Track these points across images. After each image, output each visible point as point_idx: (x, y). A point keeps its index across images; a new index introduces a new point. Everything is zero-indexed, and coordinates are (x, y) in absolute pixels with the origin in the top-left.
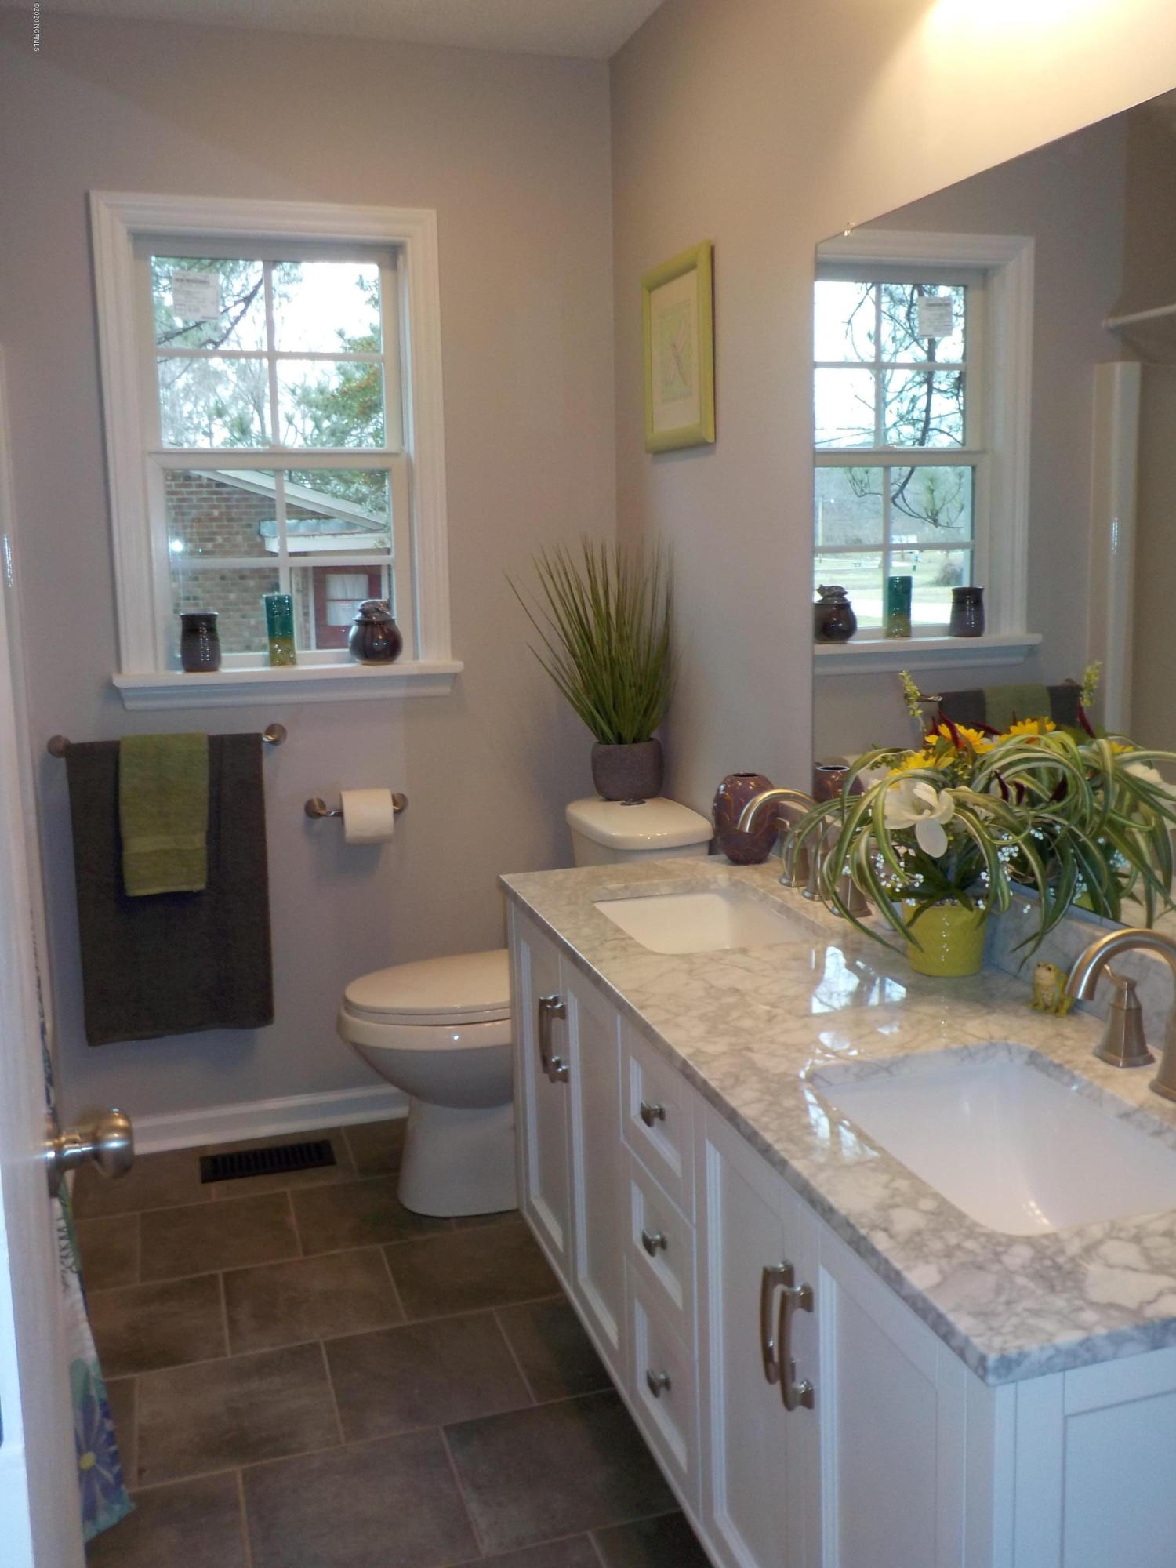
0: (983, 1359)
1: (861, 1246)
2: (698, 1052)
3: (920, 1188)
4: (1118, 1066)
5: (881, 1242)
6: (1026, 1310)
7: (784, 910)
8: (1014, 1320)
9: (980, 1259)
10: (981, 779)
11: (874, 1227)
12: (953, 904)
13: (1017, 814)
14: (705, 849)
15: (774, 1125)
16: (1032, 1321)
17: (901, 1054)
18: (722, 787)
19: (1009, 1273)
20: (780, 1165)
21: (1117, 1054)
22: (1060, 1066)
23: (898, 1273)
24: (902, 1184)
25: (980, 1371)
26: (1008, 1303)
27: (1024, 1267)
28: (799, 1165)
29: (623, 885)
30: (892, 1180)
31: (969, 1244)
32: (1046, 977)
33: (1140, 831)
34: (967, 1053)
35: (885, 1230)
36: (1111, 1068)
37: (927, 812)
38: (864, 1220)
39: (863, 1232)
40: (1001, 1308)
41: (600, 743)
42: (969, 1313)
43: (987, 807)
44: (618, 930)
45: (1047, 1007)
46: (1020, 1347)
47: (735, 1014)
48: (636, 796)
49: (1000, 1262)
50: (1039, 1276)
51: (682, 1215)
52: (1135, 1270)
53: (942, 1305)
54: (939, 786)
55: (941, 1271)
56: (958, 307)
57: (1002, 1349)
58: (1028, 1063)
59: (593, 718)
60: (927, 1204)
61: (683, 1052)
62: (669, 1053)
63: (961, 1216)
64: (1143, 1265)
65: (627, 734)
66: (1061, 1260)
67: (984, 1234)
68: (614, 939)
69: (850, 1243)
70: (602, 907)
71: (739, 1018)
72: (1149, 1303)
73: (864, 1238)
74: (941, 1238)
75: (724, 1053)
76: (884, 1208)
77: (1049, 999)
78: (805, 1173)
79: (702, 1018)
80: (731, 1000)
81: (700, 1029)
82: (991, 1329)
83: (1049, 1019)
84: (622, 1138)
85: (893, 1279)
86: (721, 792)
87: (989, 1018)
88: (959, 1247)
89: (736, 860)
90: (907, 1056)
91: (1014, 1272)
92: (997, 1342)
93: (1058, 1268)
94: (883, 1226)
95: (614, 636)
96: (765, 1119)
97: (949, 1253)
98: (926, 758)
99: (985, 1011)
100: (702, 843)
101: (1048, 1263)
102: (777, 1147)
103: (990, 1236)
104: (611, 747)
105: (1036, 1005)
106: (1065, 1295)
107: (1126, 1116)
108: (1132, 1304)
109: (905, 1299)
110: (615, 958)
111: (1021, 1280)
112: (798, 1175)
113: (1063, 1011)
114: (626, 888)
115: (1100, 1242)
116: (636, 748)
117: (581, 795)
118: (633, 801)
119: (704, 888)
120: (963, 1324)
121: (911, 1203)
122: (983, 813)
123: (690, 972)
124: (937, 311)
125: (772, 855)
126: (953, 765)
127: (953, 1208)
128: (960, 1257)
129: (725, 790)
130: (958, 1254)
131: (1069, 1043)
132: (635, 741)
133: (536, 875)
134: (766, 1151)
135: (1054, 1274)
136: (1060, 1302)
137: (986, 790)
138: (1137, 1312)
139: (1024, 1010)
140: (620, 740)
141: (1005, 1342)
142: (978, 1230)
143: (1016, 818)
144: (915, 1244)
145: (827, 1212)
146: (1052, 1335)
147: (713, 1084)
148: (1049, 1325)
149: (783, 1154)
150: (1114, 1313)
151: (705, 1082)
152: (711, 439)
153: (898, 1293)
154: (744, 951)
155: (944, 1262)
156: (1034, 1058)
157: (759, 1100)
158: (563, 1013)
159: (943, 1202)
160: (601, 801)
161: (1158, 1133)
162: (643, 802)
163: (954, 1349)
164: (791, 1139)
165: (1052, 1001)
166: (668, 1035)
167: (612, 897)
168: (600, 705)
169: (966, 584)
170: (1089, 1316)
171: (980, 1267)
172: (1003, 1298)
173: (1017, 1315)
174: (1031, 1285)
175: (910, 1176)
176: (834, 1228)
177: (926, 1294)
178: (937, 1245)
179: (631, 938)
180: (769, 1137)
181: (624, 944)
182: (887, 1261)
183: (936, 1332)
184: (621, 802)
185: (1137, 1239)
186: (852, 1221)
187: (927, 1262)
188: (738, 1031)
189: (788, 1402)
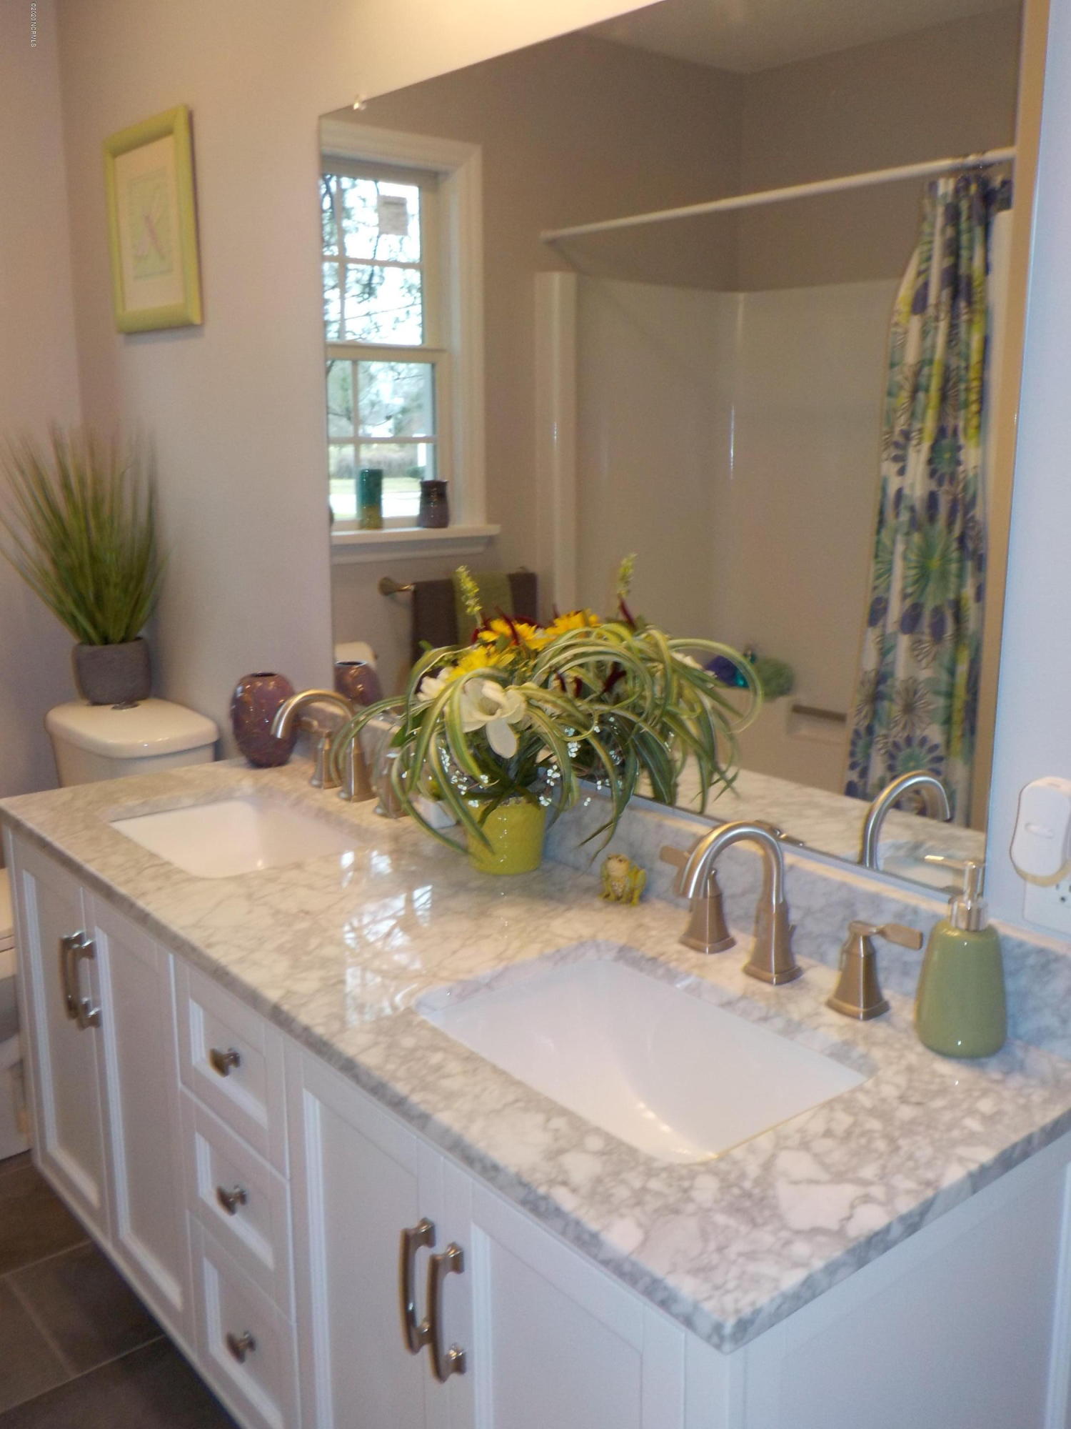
0: (718, 1328)
1: (539, 1206)
2: (289, 993)
3: (581, 1128)
4: (704, 951)
5: (566, 1200)
6: (740, 1254)
7: (323, 815)
8: (735, 1271)
9: (671, 1200)
10: (541, 674)
11: (552, 1183)
12: (518, 802)
13: (581, 709)
14: (209, 753)
15: (401, 1073)
16: (752, 1268)
17: (500, 967)
18: (240, 689)
19: (705, 1213)
20: (421, 1120)
21: (702, 939)
22: (654, 959)
23: (595, 1236)
24: (559, 1123)
25: (715, 1339)
26: (720, 1249)
27: (716, 1201)
28: (445, 1117)
29: (142, 801)
30: (548, 1120)
31: (654, 1184)
32: (617, 869)
33: (689, 719)
34: (560, 957)
35: (565, 1183)
36: (701, 956)
37: (499, 712)
38: (538, 1176)
39: (542, 1190)
40: (715, 1258)
41: (81, 644)
42: (689, 1272)
43: (552, 702)
44: (153, 856)
45: (618, 898)
46: (753, 1303)
47: (314, 942)
48: (129, 700)
49: (690, 1200)
50: (734, 1209)
51: (268, 1166)
52: (817, 1182)
53: (656, 1266)
54: (504, 683)
55: (640, 1225)
56: (413, 206)
57: (737, 1311)
58: (617, 959)
59: (74, 617)
60: (594, 1143)
61: (273, 995)
62: (252, 998)
63: (632, 1151)
64: (824, 1176)
65: (116, 632)
66: (747, 1185)
67: (665, 1169)
68: (151, 866)
69: (524, 1203)
70: (124, 827)
71: (320, 946)
72: (849, 1218)
73: (545, 1198)
74: (623, 1182)
75: (318, 991)
76: (554, 1155)
77: (620, 890)
78: (457, 1127)
79: (280, 949)
80: (304, 925)
81: (282, 965)
82: (717, 1288)
83: (623, 909)
84: (180, 1085)
85: (587, 1242)
86: (239, 695)
87: (570, 915)
88: (644, 1189)
89: (258, 763)
90: (506, 969)
91: (709, 1210)
92: (729, 1302)
93: (748, 1195)
94: (560, 1178)
95: (92, 523)
96: (390, 1067)
97: (639, 1198)
98: (488, 655)
99: (563, 907)
100: (206, 746)
101: (736, 1191)
102: (415, 1098)
103: (669, 1169)
104: (95, 648)
105: (607, 896)
106: (769, 1228)
107: (728, 1004)
108: (834, 1226)
109: (606, 1263)
110: (159, 889)
111: (721, 1219)
112: (447, 1131)
113: (635, 900)
114: (144, 804)
115: (774, 1156)
116: (124, 647)
117: (61, 700)
118: (125, 704)
119: (227, 796)
120: (687, 1287)
121: (579, 1146)
122: (549, 708)
123: (250, 896)
124: (393, 210)
125: (295, 757)
126: (514, 663)
127: (621, 1143)
128: (652, 1204)
129: (243, 691)
130: (648, 1198)
131: (653, 933)
132: (123, 641)
133: (37, 796)
134: (398, 1104)
135: (747, 1204)
136: (766, 1237)
137: (545, 685)
138: (840, 1233)
139: (598, 903)
140: (106, 641)
141: (736, 1301)
142: (656, 1165)
143: (580, 712)
144: (598, 1193)
145: (490, 1171)
146: (776, 1280)
147: (319, 1030)
148: (767, 1268)
149: (423, 1107)
150: (821, 1239)
151: (306, 1029)
152: (197, 320)
153: (595, 1257)
154: (298, 866)
155: (637, 1211)
156: (624, 953)
157: (376, 1044)
158: (90, 952)
159: (609, 1138)
160: (88, 705)
161: (765, 1019)
162: (136, 706)
163: (676, 1316)
164: (425, 1087)
165: (623, 891)
166: (251, 976)
167: (131, 815)
168: (80, 601)
169: (429, 477)
170: (801, 1249)
171: (677, 1212)
172: (712, 1246)
173: (734, 1262)
174: (732, 1222)
175: (563, 1112)
176: (501, 1188)
177: (634, 1257)
178: (622, 1193)
179: (168, 863)
180: (401, 1088)
181: (166, 872)
182: (578, 1223)
183: (652, 1300)
184: (112, 706)
185: (805, 1145)
186: (526, 1178)
187: (622, 1216)
188: (325, 963)
189: (439, 1374)
